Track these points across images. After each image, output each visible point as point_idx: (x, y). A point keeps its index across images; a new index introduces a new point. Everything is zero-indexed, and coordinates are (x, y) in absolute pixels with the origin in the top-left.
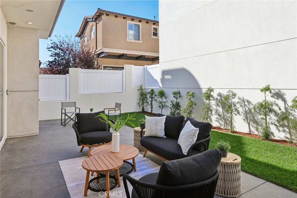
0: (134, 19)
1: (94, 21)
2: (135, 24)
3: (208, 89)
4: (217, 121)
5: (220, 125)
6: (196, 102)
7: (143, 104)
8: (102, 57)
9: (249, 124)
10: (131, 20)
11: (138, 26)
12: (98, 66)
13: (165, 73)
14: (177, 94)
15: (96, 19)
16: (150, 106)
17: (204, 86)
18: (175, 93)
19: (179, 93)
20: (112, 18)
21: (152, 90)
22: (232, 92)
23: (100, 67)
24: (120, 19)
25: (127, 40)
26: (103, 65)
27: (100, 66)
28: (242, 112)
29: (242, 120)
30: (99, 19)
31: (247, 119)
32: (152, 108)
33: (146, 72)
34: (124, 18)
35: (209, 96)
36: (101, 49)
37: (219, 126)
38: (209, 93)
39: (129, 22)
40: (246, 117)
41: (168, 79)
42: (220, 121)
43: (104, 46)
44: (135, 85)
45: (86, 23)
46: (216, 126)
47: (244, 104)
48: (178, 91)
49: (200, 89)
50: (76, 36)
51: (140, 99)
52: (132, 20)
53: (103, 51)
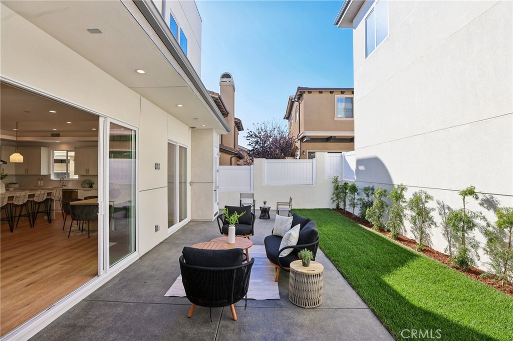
0: (344, 92)
1: (296, 101)
2: (346, 98)
3: (399, 185)
4: (412, 231)
5: (415, 237)
6: (388, 203)
7: (337, 199)
8: (306, 142)
9: (449, 242)
10: (340, 93)
11: (350, 99)
12: (302, 152)
13: (359, 162)
14: (369, 191)
15: (299, 99)
16: (343, 203)
17: (397, 181)
18: (366, 189)
19: (373, 189)
20: (315, 95)
21: (346, 184)
22: (426, 194)
23: (304, 154)
24: (326, 95)
25: (335, 119)
26: (307, 151)
27: (303, 151)
28: (441, 224)
29: (441, 235)
30: (301, 98)
31: (448, 235)
32: (345, 205)
33: (343, 161)
34: (331, 92)
35: (399, 197)
36: (302, 133)
37: (414, 239)
38: (399, 192)
39: (338, 96)
40: (447, 231)
41: (363, 171)
42: (415, 231)
43: (306, 130)
44: (329, 176)
45: (292, 104)
46: (411, 239)
47: (444, 212)
48: (371, 187)
49: (393, 185)
50: (284, 119)
51: (334, 194)
52: (342, 93)
53: (305, 135)
